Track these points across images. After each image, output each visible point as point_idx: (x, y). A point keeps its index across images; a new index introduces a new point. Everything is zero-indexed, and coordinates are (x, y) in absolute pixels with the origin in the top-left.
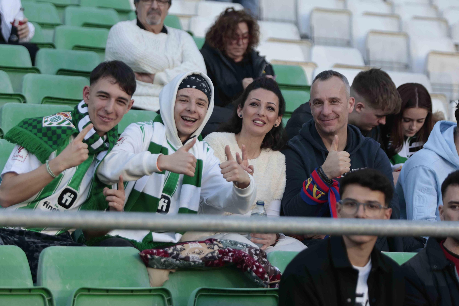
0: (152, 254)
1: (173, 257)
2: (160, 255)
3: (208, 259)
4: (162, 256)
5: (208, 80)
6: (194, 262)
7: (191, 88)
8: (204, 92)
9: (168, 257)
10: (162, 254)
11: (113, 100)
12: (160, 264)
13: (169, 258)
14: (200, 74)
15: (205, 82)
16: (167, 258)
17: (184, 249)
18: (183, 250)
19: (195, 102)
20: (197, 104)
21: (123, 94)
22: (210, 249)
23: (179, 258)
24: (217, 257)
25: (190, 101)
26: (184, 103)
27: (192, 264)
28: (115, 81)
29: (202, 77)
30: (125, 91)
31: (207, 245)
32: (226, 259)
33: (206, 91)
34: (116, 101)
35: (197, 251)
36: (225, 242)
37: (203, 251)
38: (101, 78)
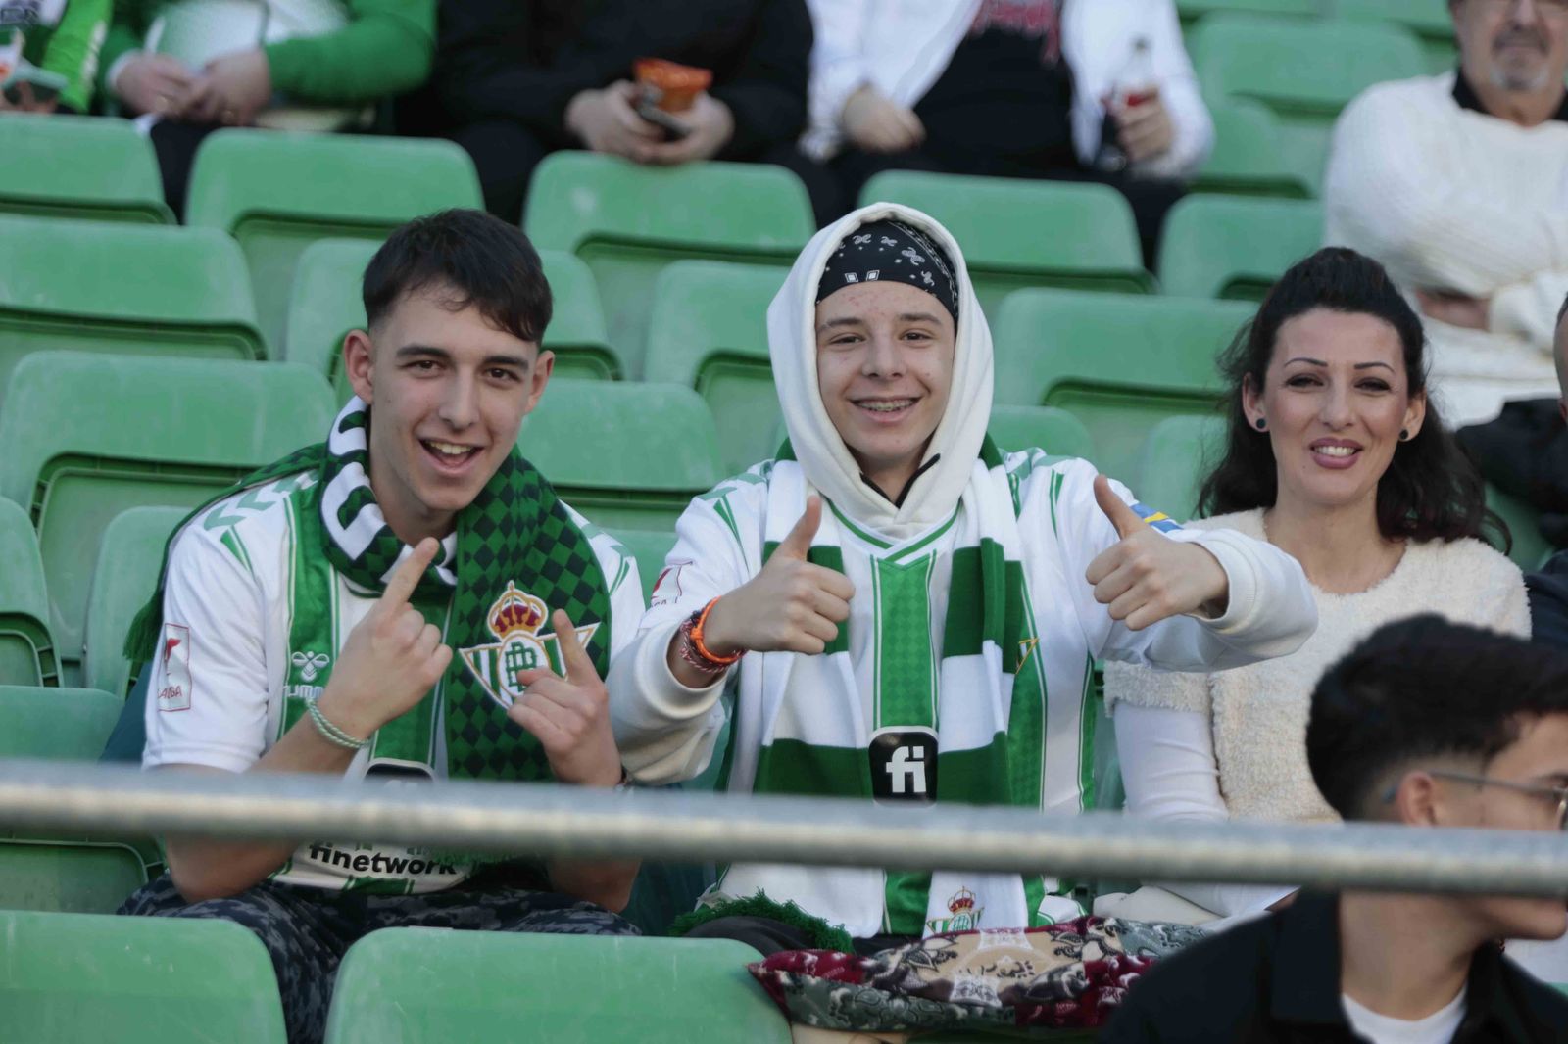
0: (796, 970)
1: (881, 985)
2: (828, 975)
3: (1027, 995)
4: (836, 978)
5: (928, 228)
6: (970, 1005)
7: (863, 285)
8: (919, 284)
9: (858, 982)
10: (835, 972)
11: (466, 373)
12: (830, 1010)
13: (860, 987)
14: (889, 216)
15: (918, 240)
16: (852, 985)
17: (954, 955)
18: (947, 958)
19: (893, 334)
20: (901, 338)
21: (504, 344)
22: (1062, 956)
23: (904, 989)
24: (1067, 989)
25: (871, 335)
26: (850, 350)
27: (961, 1012)
28: (460, 297)
29: (904, 224)
30: (508, 328)
31: (1054, 940)
32: (1111, 1000)
33: (928, 278)
34: (480, 377)
35: (1006, 963)
36: (1141, 932)
37: (1031, 964)
38: (404, 295)
